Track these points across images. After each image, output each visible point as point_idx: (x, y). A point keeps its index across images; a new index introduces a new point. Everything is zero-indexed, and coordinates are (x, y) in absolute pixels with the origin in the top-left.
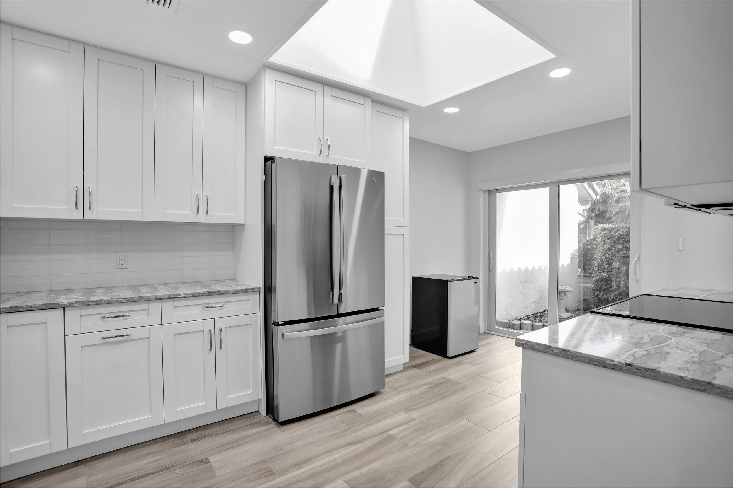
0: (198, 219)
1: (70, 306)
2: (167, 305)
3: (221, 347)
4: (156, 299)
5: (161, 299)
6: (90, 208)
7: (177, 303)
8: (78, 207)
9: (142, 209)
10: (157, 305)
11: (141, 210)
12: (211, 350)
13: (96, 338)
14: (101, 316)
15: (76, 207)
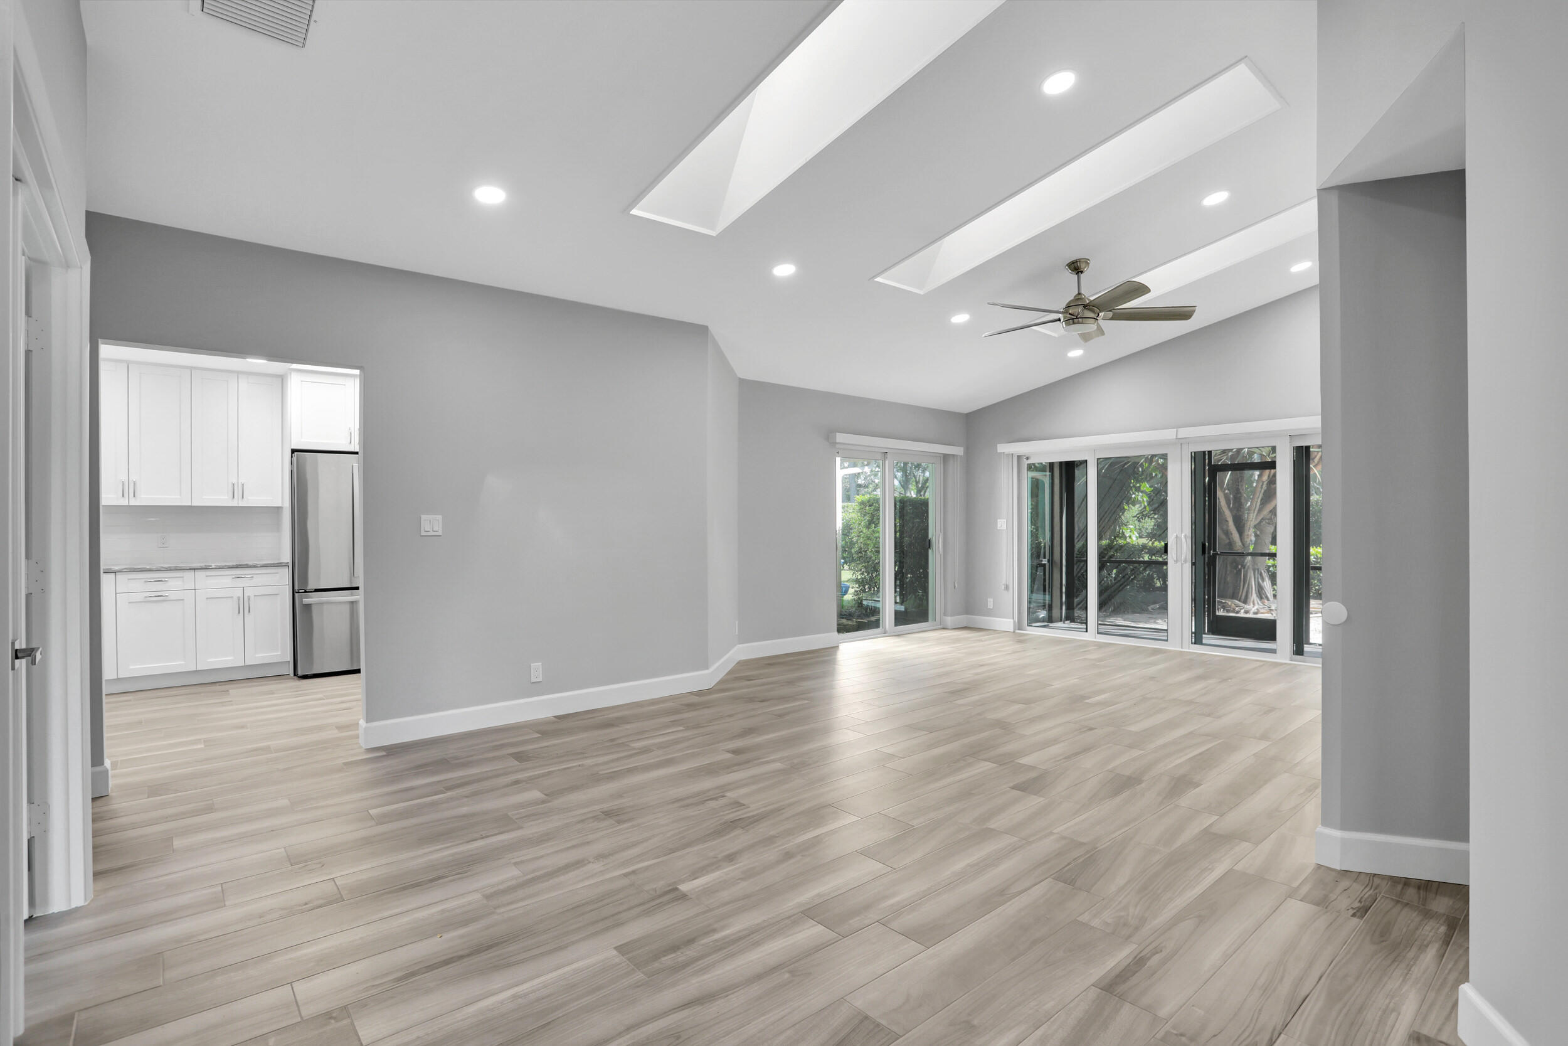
0: (234, 503)
1: (120, 571)
2: (200, 574)
3: (249, 612)
4: (190, 569)
5: (194, 569)
6: (134, 496)
7: (208, 573)
8: (125, 495)
9: (180, 495)
10: (191, 573)
11: (179, 497)
12: (239, 613)
13: (139, 597)
14: (144, 580)
15: (123, 496)
